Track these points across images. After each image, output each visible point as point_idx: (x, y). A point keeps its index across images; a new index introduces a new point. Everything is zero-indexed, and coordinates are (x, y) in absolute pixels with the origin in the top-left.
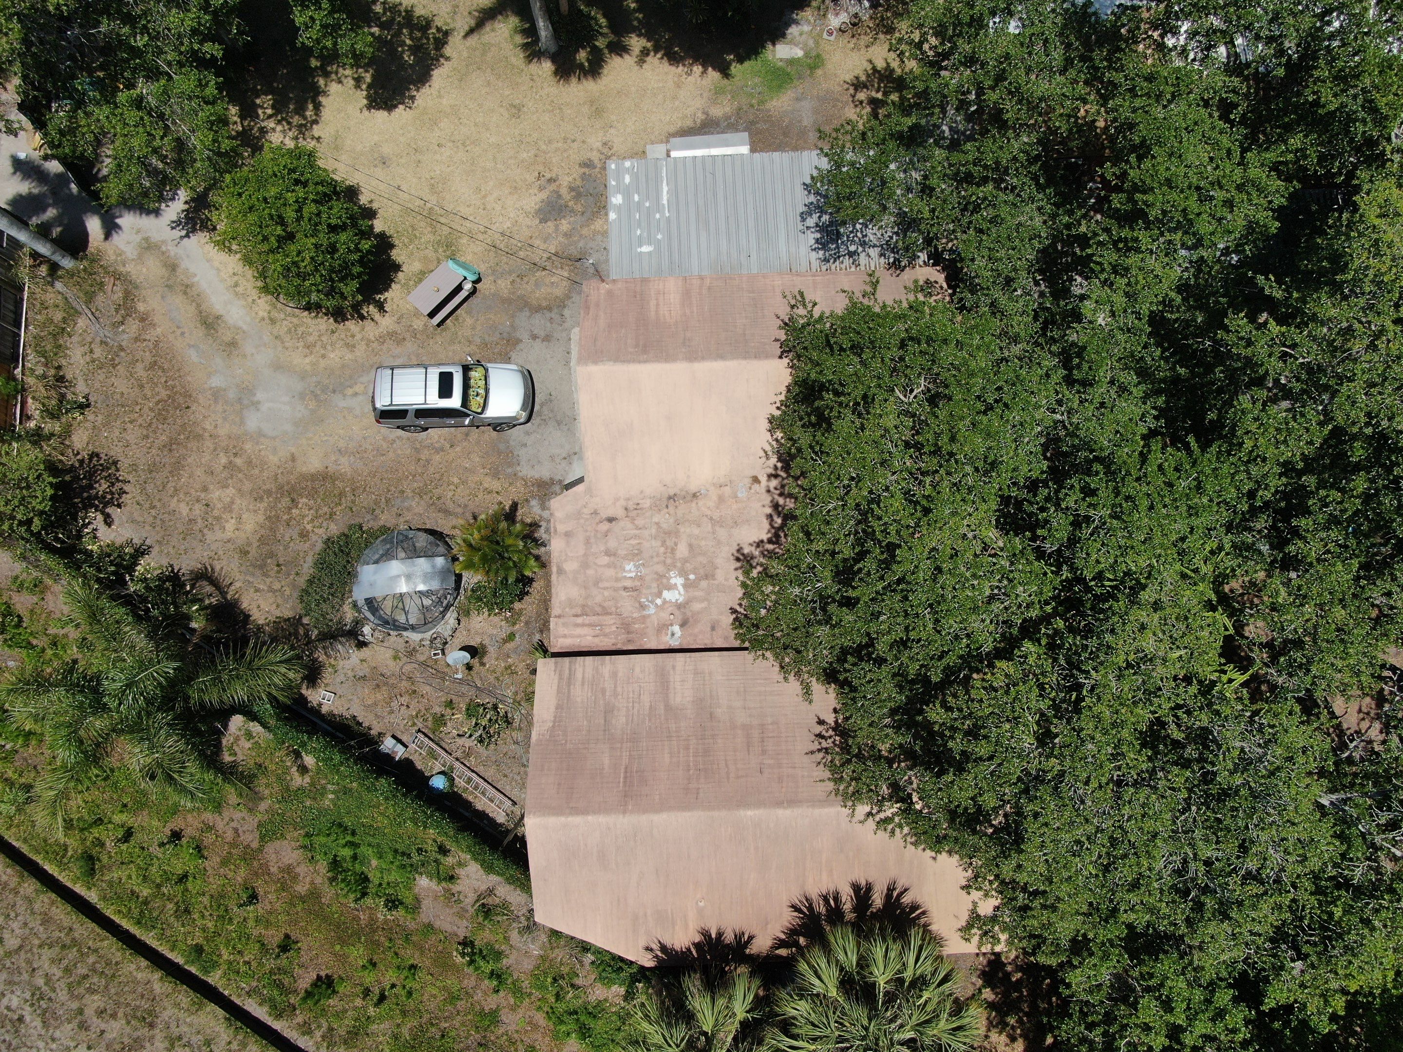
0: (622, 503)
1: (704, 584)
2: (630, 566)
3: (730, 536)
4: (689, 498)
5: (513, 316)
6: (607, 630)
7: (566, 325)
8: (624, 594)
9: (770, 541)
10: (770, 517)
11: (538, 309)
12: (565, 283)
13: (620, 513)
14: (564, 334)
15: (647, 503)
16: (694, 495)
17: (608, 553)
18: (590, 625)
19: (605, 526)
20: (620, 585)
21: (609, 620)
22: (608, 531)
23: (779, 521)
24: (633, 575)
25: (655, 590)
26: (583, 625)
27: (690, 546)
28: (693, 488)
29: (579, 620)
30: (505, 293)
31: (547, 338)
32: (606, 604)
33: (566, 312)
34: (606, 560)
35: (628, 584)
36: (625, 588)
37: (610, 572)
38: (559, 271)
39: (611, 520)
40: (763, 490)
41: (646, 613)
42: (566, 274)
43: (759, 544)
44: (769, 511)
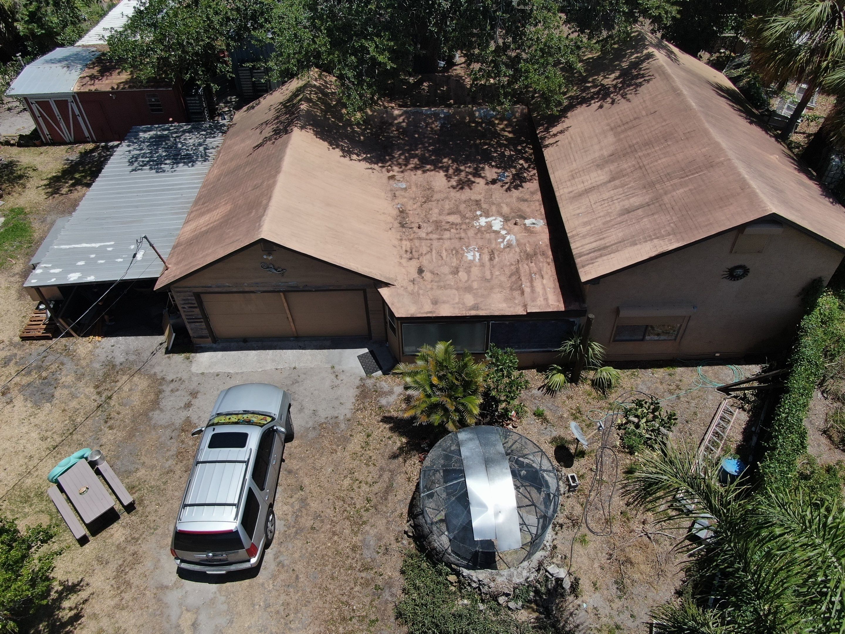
0: (404, 261)
1: (484, 206)
2: (469, 256)
3: (440, 191)
4: (405, 215)
5: (155, 427)
6: (535, 269)
7: (185, 376)
8: (497, 259)
9: (447, 171)
10: (424, 172)
11: (156, 404)
12: (136, 379)
13: (415, 264)
14: (195, 379)
15: (406, 244)
16: (402, 212)
17: (455, 272)
18: (532, 281)
19: (427, 275)
20: (488, 264)
21: (524, 268)
22: (432, 273)
23: (428, 167)
24: (477, 255)
25: (493, 235)
26: (532, 287)
27: (449, 214)
28: (395, 212)
29: (527, 290)
30: (120, 435)
31: (194, 394)
32: (508, 273)
33: (169, 378)
34: (462, 275)
35: (486, 257)
36: (491, 259)
37: (475, 271)
38: (119, 384)
39: (420, 271)
40: (402, 175)
41: (514, 243)
42: (125, 378)
43: (448, 177)
44: (419, 172)
